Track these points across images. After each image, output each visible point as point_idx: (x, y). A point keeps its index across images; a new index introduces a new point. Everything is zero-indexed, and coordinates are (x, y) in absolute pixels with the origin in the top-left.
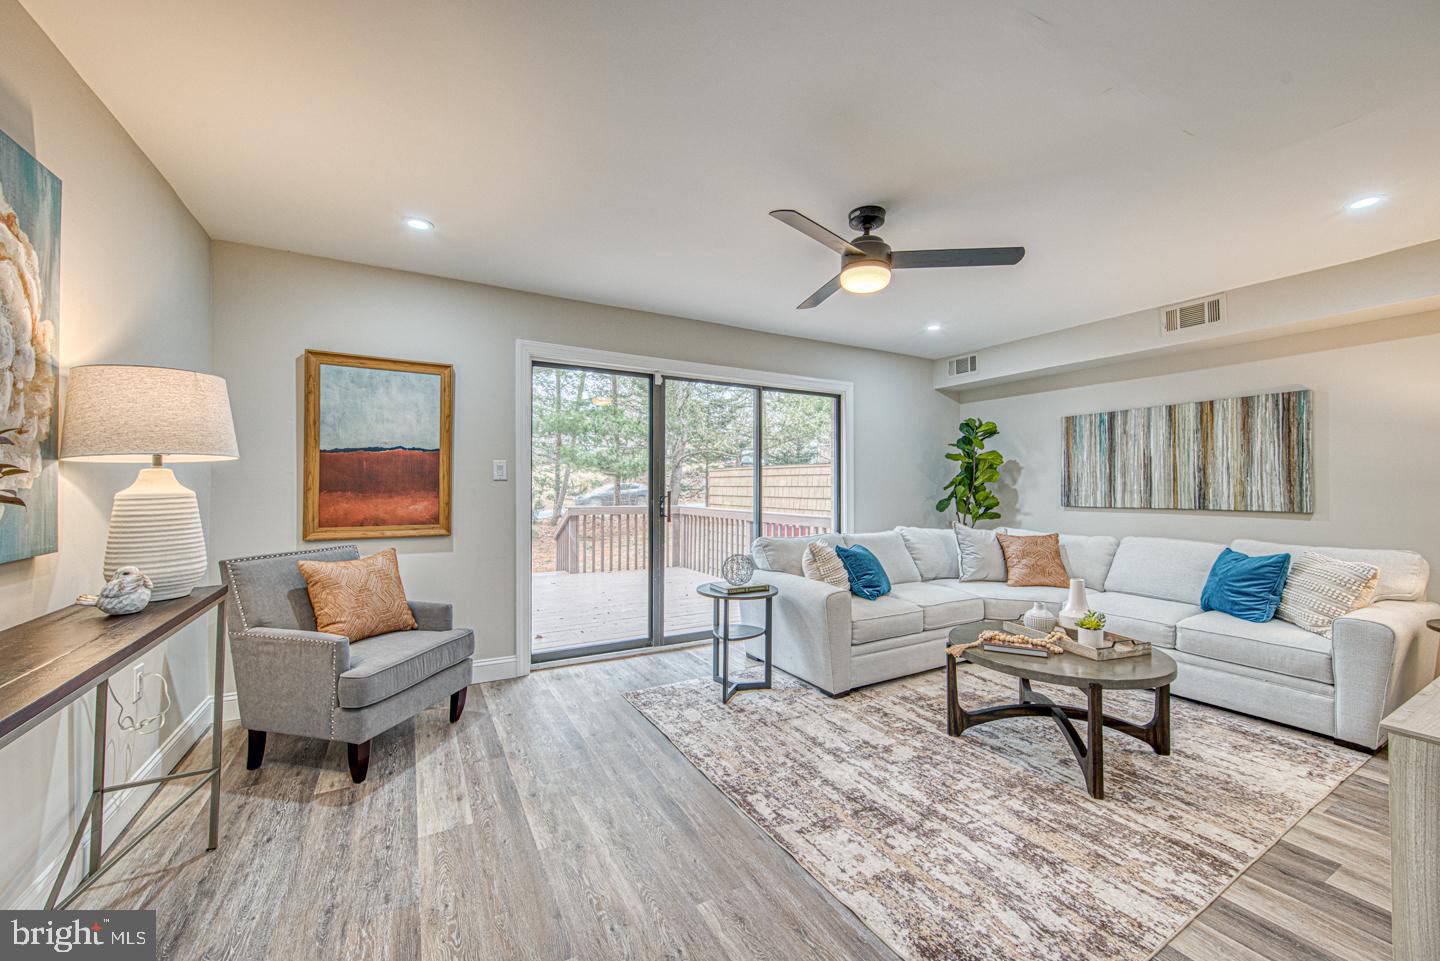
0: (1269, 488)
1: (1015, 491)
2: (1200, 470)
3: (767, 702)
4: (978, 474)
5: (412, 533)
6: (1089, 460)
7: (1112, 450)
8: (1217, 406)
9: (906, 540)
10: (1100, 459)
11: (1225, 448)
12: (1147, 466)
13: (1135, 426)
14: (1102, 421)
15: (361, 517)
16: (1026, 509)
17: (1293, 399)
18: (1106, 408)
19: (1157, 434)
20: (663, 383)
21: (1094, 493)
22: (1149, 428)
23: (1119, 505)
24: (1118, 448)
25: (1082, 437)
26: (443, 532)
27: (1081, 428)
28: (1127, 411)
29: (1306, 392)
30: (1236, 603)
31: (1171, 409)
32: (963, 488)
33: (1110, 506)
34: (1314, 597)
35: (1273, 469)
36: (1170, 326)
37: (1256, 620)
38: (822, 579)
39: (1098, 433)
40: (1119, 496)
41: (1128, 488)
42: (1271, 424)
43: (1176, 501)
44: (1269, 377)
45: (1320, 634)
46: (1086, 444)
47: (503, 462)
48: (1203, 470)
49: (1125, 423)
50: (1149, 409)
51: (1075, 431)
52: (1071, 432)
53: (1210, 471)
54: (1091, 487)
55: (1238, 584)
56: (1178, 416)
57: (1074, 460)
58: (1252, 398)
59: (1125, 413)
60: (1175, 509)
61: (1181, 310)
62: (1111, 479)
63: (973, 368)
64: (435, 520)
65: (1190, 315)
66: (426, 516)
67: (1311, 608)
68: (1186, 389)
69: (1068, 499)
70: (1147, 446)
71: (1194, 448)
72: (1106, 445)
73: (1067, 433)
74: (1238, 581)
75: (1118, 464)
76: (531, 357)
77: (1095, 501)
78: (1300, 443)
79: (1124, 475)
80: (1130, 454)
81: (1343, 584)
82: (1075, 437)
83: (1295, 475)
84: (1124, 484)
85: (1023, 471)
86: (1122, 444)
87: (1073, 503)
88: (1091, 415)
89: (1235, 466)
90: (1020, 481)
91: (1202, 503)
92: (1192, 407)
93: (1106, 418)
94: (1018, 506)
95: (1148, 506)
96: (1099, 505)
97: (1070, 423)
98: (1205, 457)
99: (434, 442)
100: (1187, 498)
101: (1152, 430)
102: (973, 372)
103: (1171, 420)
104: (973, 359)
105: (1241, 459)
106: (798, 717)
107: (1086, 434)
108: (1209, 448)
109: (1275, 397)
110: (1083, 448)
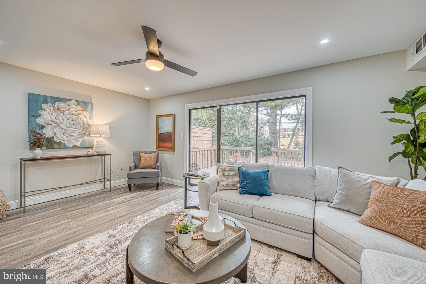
5: (169, 150)
15: (163, 146)
26: (173, 150)
47: (183, 135)
63: (425, 45)
64: (172, 148)
66: (171, 147)
76: (189, 108)
99: (172, 131)
102: (424, 49)
104: (424, 37)
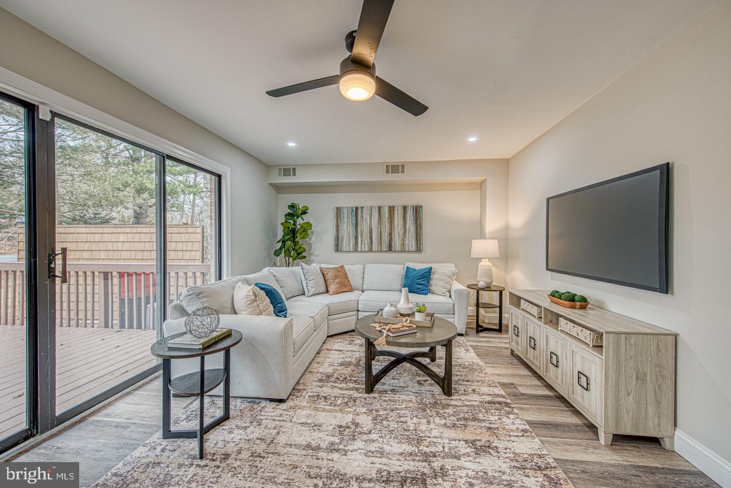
0: (411, 243)
1: (310, 244)
2: (389, 234)
3: (238, 435)
4: (298, 235)
6: (347, 229)
7: (357, 225)
8: (395, 208)
9: (274, 276)
10: (351, 229)
11: (398, 226)
12: (371, 232)
13: (366, 215)
14: (352, 211)
16: (316, 253)
17: (418, 208)
18: (354, 205)
19: (374, 219)
20: (52, 120)
21: (349, 245)
22: (371, 216)
23: (360, 250)
24: (359, 224)
25: (344, 218)
27: (343, 213)
28: (363, 207)
29: (422, 206)
30: (419, 289)
31: (379, 208)
32: (290, 242)
33: (356, 251)
34: (442, 283)
35: (412, 235)
36: (387, 172)
37: (426, 294)
38: (260, 313)
39: (351, 216)
40: (359, 245)
41: (363, 242)
42: (412, 218)
43: (381, 248)
44: (411, 199)
45: (445, 296)
46: (345, 221)
48: (390, 234)
49: (362, 213)
50: (372, 207)
51: (341, 215)
52: (339, 214)
53: (393, 235)
54: (347, 242)
55: (418, 281)
56: (382, 211)
57: (340, 229)
58: (406, 206)
59: (362, 208)
60: (381, 251)
61: (391, 166)
62: (356, 238)
63: (294, 175)
65: (395, 168)
67: (442, 287)
68: (385, 200)
69: (338, 248)
70: (371, 223)
71: (387, 225)
72: (354, 222)
73: (337, 216)
74: (418, 279)
75: (359, 231)
77: (350, 249)
78: (420, 225)
79: (362, 236)
80: (364, 226)
81: (450, 277)
82: (340, 218)
83: (418, 237)
84: (362, 240)
85: (314, 234)
86: (361, 222)
87: (339, 249)
88: (348, 208)
89: (401, 233)
90: (313, 239)
91: (390, 249)
92: (387, 208)
93: (354, 209)
94: (312, 252)
95: (371, 250)
96: (351, 250)
97: (338, 210)
98: (391, 229)
100: (385, 247)
101: (372, 216)
102: (294, 177)
103: (379, 213)
104: (294, 169)
105: (403, 230)
106: (278, 433)
107: (346, 216)
108: (393, 225)
109: (413, 206)
110: (344, 223)
